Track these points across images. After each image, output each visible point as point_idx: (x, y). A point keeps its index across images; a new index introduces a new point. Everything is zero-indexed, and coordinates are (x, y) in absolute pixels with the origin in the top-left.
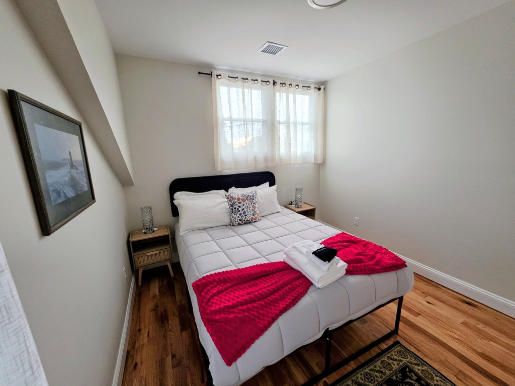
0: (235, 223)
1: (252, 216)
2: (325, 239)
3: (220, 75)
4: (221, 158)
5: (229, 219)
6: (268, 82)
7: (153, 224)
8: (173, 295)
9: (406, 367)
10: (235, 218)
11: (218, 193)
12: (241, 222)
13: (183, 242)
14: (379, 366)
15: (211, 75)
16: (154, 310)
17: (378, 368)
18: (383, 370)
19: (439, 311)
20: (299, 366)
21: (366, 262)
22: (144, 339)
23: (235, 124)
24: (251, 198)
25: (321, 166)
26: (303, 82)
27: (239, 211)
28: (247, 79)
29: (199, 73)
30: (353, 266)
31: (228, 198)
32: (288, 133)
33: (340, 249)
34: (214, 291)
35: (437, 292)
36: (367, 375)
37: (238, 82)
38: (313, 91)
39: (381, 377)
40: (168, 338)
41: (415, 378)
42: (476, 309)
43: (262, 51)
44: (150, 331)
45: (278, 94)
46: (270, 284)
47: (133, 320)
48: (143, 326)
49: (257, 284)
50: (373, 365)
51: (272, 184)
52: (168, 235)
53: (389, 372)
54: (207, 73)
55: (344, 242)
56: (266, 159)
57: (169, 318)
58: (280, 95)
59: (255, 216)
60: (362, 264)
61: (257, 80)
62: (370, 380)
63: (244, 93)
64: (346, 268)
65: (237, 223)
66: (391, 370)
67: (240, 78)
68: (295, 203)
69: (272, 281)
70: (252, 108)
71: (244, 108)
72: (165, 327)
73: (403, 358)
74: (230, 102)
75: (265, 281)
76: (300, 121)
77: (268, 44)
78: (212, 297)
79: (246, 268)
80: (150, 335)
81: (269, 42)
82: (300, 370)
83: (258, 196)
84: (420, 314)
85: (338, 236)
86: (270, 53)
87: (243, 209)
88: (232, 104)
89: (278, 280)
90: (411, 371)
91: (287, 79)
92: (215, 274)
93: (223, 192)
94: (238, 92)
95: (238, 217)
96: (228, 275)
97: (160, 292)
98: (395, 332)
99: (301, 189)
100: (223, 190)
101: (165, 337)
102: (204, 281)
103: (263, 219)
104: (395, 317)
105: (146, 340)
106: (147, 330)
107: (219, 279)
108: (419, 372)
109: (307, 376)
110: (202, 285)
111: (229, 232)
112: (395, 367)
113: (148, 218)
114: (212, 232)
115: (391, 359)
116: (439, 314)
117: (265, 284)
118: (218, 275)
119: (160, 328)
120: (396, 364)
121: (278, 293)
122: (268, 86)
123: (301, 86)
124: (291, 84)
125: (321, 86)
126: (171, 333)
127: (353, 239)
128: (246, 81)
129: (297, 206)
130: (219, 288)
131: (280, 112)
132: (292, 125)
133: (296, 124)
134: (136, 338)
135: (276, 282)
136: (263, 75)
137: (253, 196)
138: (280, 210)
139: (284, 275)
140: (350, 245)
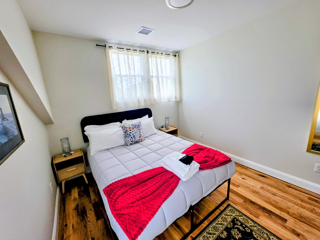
0: (128, 144)
1: (139, 138)
2: (185, 149)
3: (111, 47)
4: (116, 102)
5: (124, 141)
6: (144, 51)
7: (70, 150)
8: (89, 196)
9: (235, 218)
10: (128, 140)
11: (116, 125)
12: (132, 143)
13: (93, 160)
14: (221, 221)
15: (105, 46)
16: (75, 209)
17: (220, 222)
18: (223, 223)
19: (249, 183)
20: (176, 229)
21: (210, 162)
22: (70, 230)
23: (124, 79)
24: (138, 126)
25: (179, 103)
26: (165, 51)
27: (131, 136)
28: (130, 49)
29: (97, 45)
30: (203, 165)
31: (122, 128)
32: (158, 83)
33: (194, 155)
34: (119, 193)
35: (247, 171)
36: (214, 227)
37: (124, 52)
38: (171, 57)
39: (222, 227)
40: (88, 227)
41: (239, 224)
42: (266, 179)
43: (139, 32)
44: (74, 224)
45: (150, 59)
46: (155, 183)
47: (60, 218)
48: (68, 222)
49: (146, 184)
50: (217, 221)
51: (150, 116)
52: (82, 156)
53: (226, 223)
54: (102, 45)
55: (196, 150)
56: (145, 101)
57: (88, 213)
58: (152, 59)
59: (141, 138)
60: (208, 163)
61: (136, 50)
62: (216, 230)
63: (128, 58)
64: (199, 167)
65: (130, 143)
66: (227, 222)
67: (125, 49)
68: (165, 126)
69: (156, 181)
70: (134, 68)
71: (129, 68)
72: (85, 220)
73: (233, 213)
74: (119, 65)
75: (152, 182)
76: (165, 75)
77: (142, 28)
78: (117, 198)
79: (139, 174)
80: (74, 228)
81: (143, 27)
82: (177, 232)
83: (142, 125)
84: (239, 186)
85: (193, 146)
86: (144, 34)
87: (133, 134)
88: (121, 65)
89: (159, 180)
90: (237, 220)
91: (155, 49)
92: (119, 181)
93: (118, 123)
94: (124, 58)
95: (130, 139)
96: (127, 181)
97: (79, 195)
98: (227, 199)
99: (168, 118)
100: (118, 122)
101: (85, 226)
102: (111, 187)
103: (146, 139)
104: (227, 190)
105: (71, 232)
106: (71, 224)
107: (121, 184)
108: (242, 220)
109: (181, 235)
110: (110, 190)
111: (125, 150)
112: (229, 219)
113: (66, 146)
114: (114, 151)
115: (227, 215)
116: (249, 184)
117: (152, 184)
118: (121, 181)
119: (81, 221)
120: (229, 218)
121: (160, 188)
122: (144, 54)
123: (164, 54)
124: (158, 53)
125: (176, 54)
126: (89, 223)
127: (201, 147)
128: (130, 50)
129: (166, 128)
130: (122, 191)
131: (152, 70)
132: (160, 79)
133: (163, 78)
134: (64, 231)
135: (159, 181)
136: (140, 47)
137: (139, 125)
138: (156, 132)
139: (163, 176)
140: (200, 152)
